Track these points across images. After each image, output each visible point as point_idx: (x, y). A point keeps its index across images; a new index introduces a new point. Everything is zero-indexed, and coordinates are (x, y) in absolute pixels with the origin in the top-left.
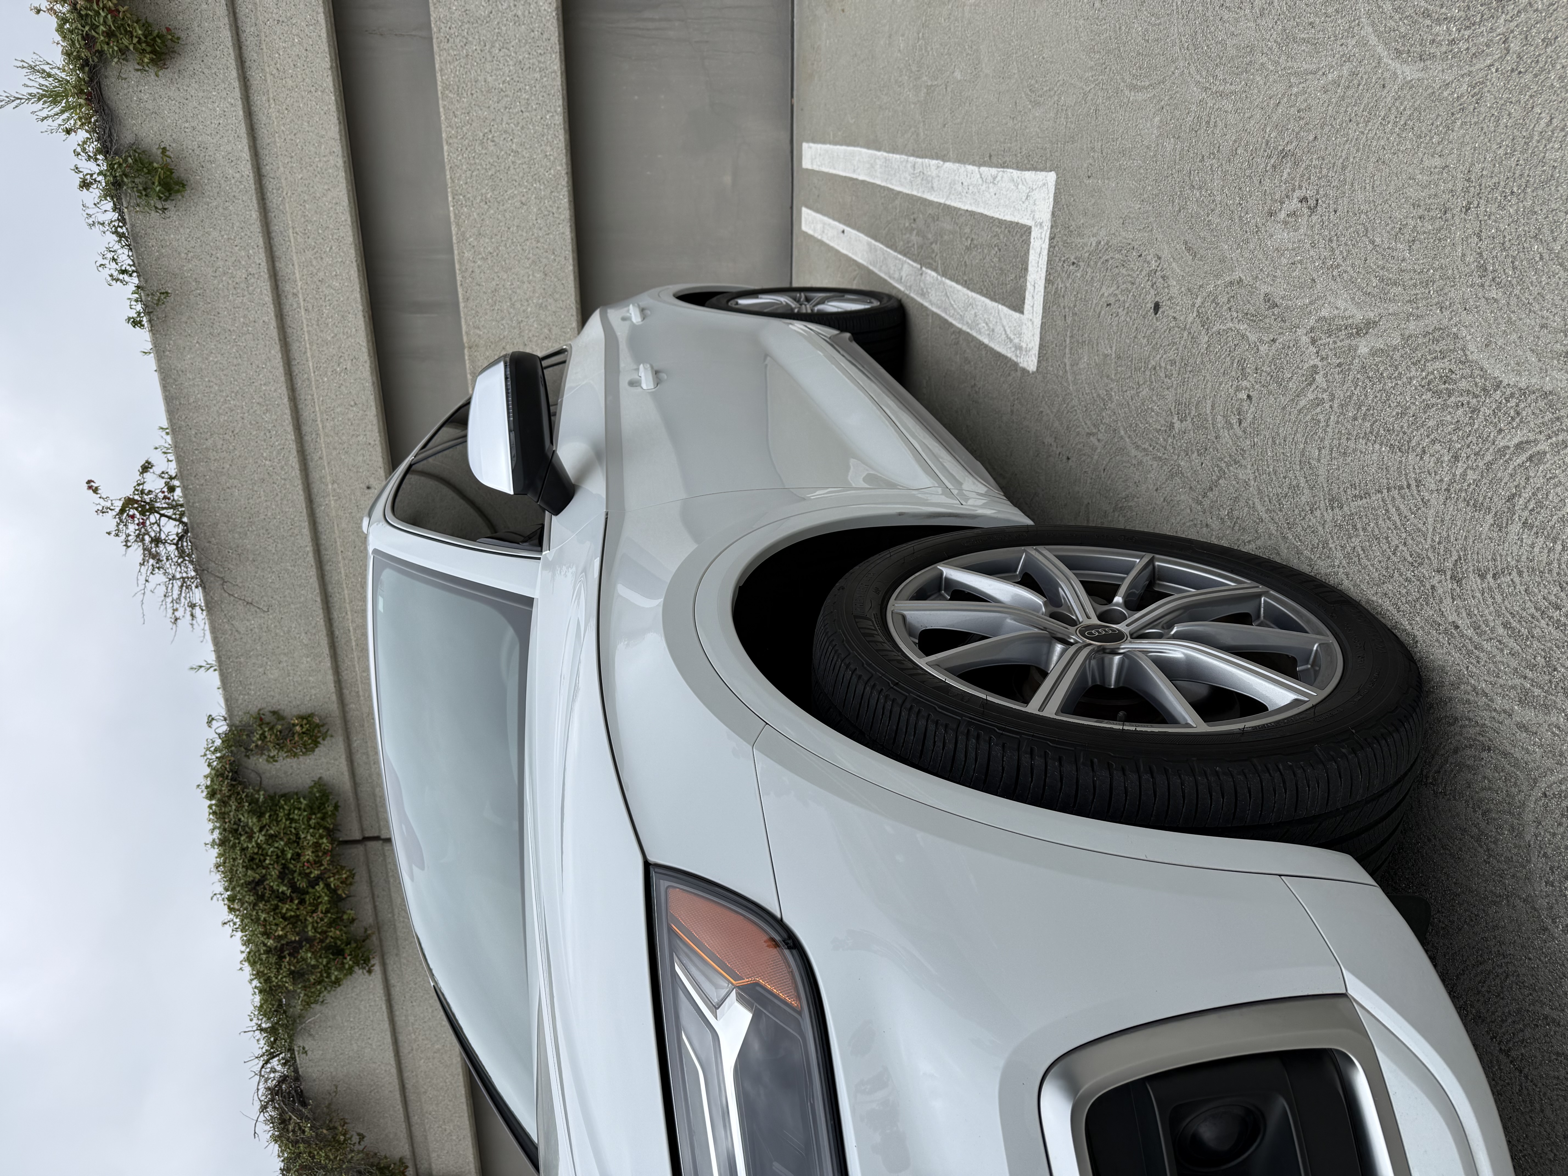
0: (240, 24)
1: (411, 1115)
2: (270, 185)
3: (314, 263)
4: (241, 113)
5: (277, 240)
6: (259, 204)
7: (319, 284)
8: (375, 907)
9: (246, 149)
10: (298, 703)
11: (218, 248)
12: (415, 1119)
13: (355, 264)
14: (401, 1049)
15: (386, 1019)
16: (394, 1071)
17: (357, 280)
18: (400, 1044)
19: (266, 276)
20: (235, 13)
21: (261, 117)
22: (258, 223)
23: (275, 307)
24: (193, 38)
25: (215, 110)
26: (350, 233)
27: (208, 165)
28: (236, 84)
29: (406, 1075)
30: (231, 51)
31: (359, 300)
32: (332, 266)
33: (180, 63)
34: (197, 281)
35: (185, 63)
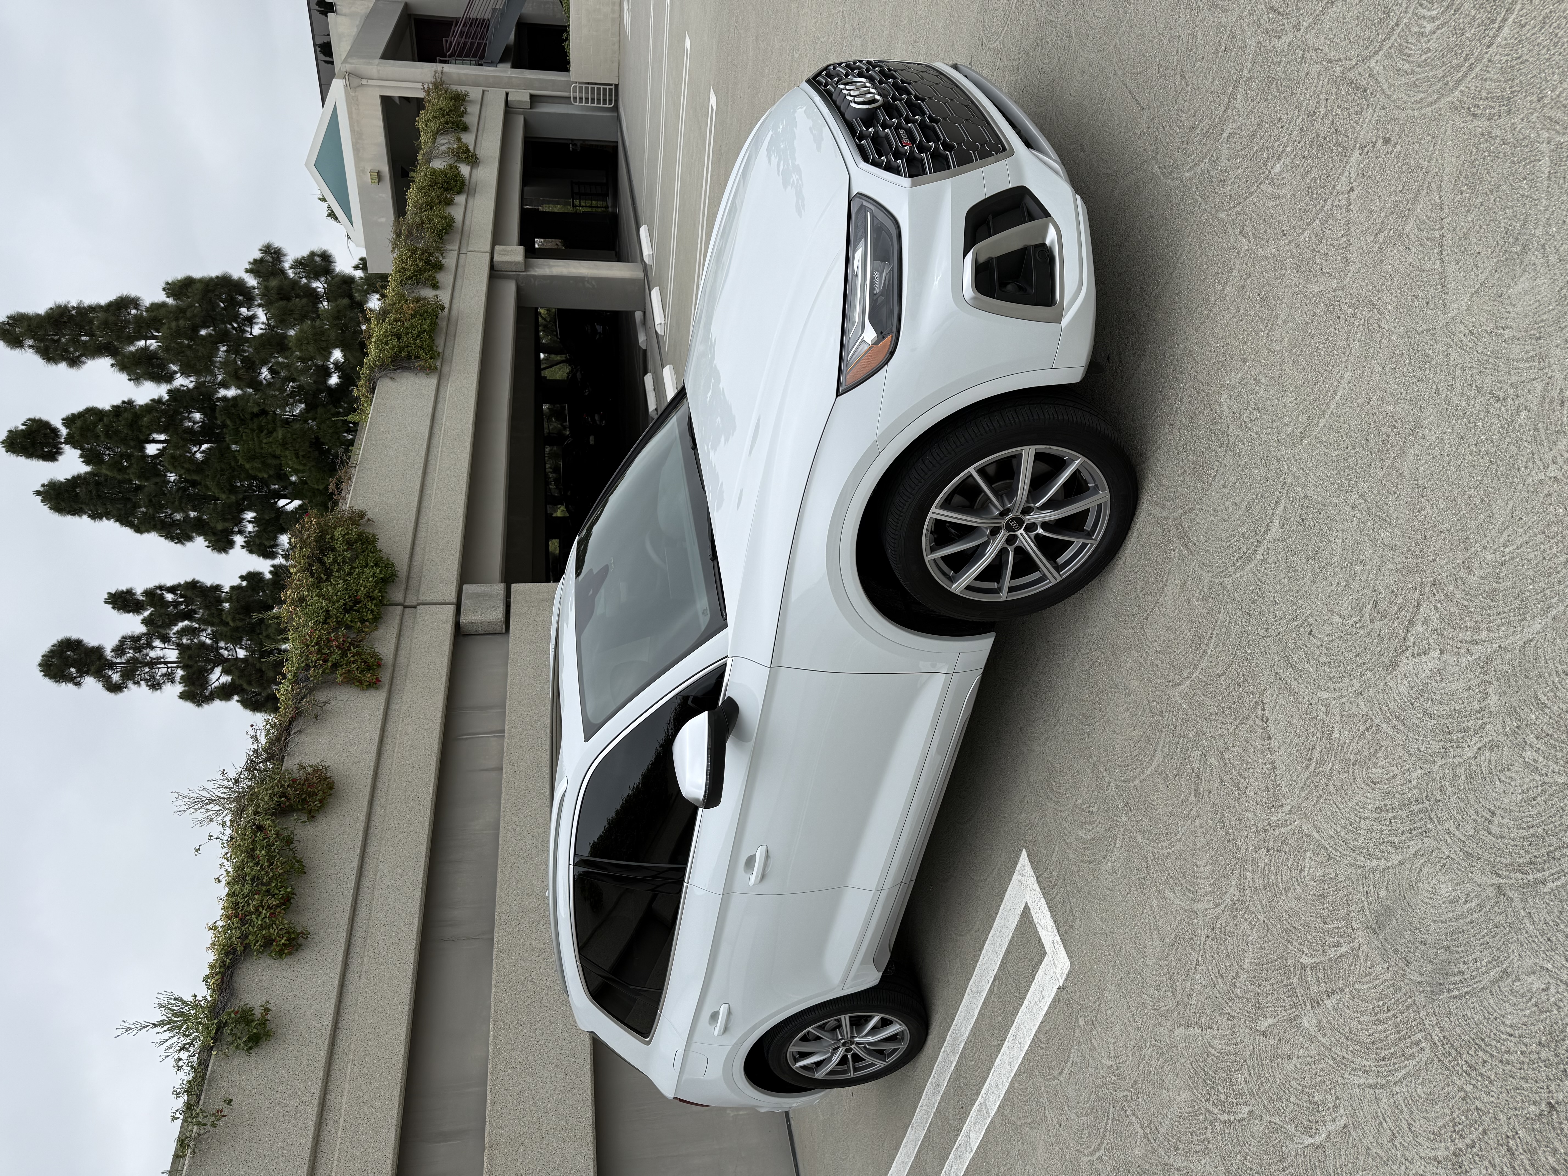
0: (354, 931)
2: (342, 1035)
3: (363, 1087)
4: (337, 982)
5: (335, 1074)
6: (329, 1045)
7: (362, 1104)
9: (333, 1006)
11: (281, 1083)
13: (399, 1085)
17: (397, 1098)
19: (316, 1103)
20: (352, 926)
21: (350, 987)
22: (324, 1060)
23: (315, 1130)
24: (317, 938)
25: (317, 982)
26: (401, 1060)
27: (297, 1020)
28: (340, 965)
30: (343, 945)
31: (395, 1115)
32: (378, 1088)
33: (301, 955)
34: (251, 1113)
35: (304, 955)
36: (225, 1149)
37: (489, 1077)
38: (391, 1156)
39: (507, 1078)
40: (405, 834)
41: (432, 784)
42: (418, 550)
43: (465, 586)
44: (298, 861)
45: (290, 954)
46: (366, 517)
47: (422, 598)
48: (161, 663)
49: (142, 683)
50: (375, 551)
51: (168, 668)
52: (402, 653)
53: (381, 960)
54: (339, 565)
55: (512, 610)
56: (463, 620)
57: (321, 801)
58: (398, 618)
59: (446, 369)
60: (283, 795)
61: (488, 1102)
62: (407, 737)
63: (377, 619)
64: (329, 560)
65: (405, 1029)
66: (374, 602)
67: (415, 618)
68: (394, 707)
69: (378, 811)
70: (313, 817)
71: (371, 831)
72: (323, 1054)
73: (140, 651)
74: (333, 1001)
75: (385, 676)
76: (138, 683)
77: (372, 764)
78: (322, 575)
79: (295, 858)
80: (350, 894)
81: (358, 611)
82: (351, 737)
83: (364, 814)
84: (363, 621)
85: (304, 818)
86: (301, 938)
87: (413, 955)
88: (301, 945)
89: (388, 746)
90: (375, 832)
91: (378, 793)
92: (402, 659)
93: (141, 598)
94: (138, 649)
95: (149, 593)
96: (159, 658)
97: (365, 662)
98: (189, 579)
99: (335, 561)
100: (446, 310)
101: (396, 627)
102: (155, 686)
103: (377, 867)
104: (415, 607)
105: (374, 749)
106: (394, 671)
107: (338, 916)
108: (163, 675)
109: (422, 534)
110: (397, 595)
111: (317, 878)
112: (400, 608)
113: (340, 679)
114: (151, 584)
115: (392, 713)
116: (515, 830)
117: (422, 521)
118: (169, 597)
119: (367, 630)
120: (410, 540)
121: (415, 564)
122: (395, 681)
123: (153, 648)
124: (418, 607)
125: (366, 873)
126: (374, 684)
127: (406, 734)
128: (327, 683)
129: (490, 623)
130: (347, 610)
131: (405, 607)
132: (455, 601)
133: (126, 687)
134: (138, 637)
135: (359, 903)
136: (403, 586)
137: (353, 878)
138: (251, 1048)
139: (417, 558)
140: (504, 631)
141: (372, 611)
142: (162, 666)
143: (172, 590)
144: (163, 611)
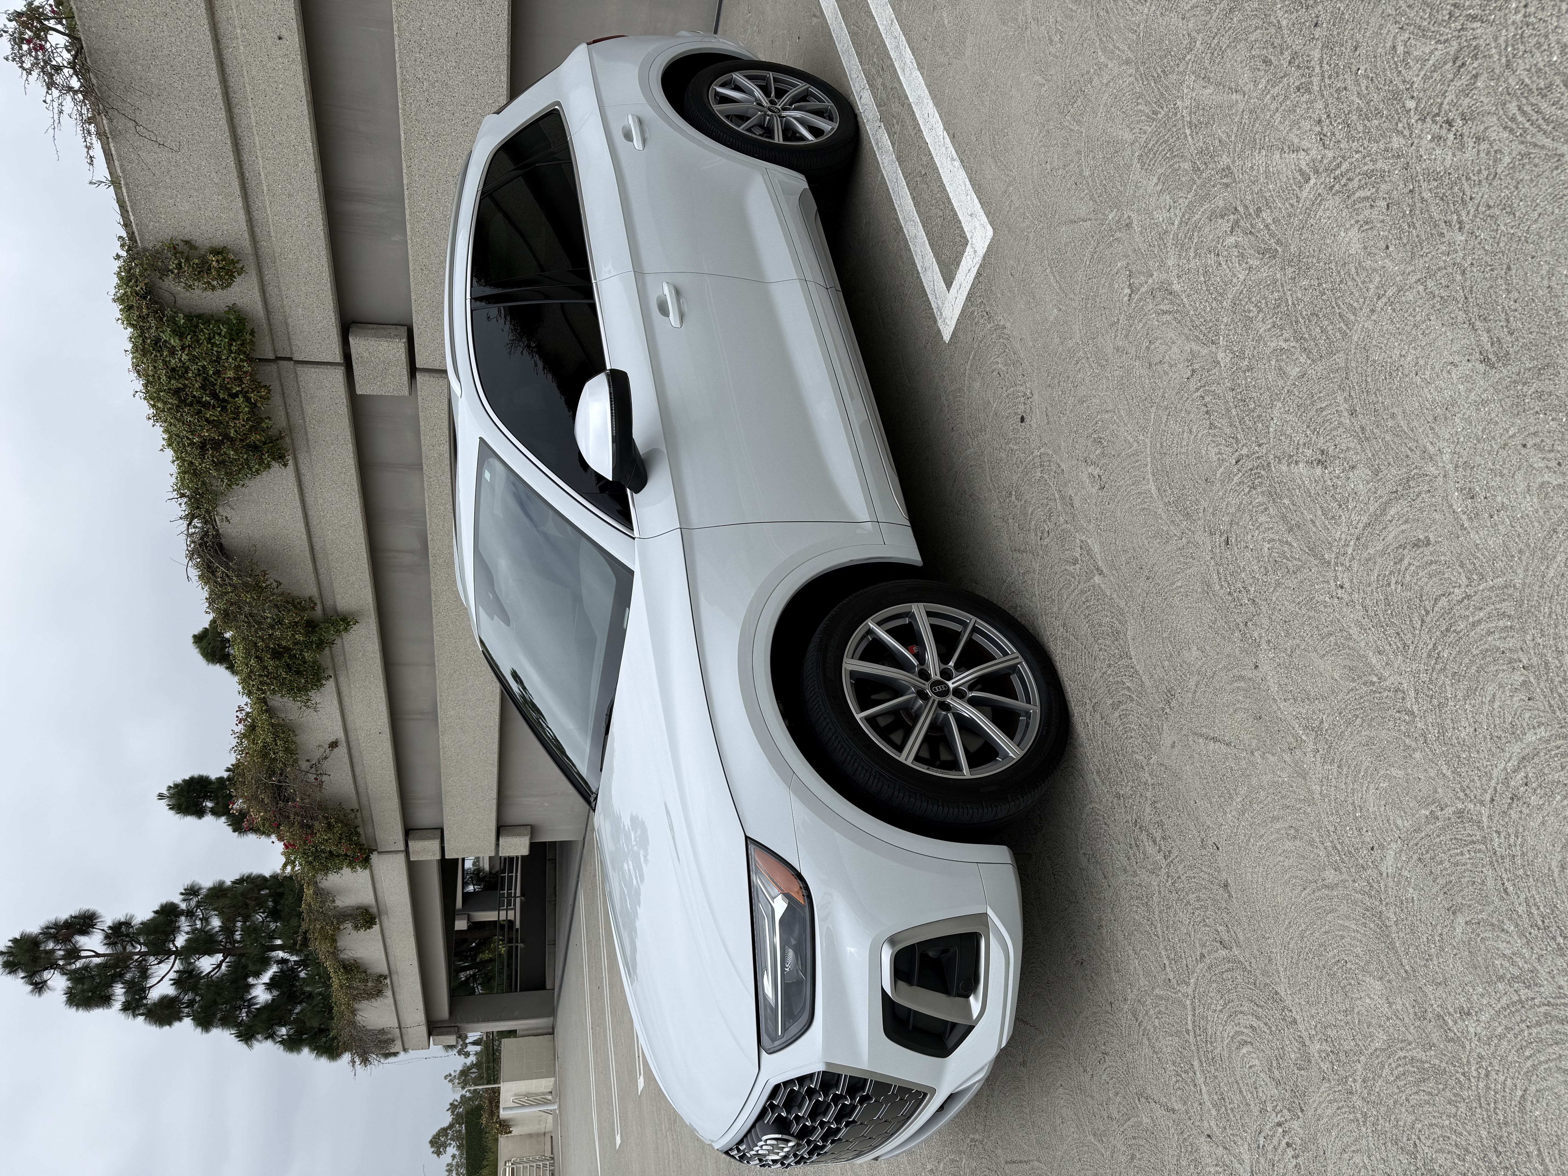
1: (319, 568)
8: (287, 413)
10: (210, 236)
12: (322, 571)
14: (310, 521)
15: (298, 499)
16: (304, 536)
18: (310, 518)
29: (314, 540)
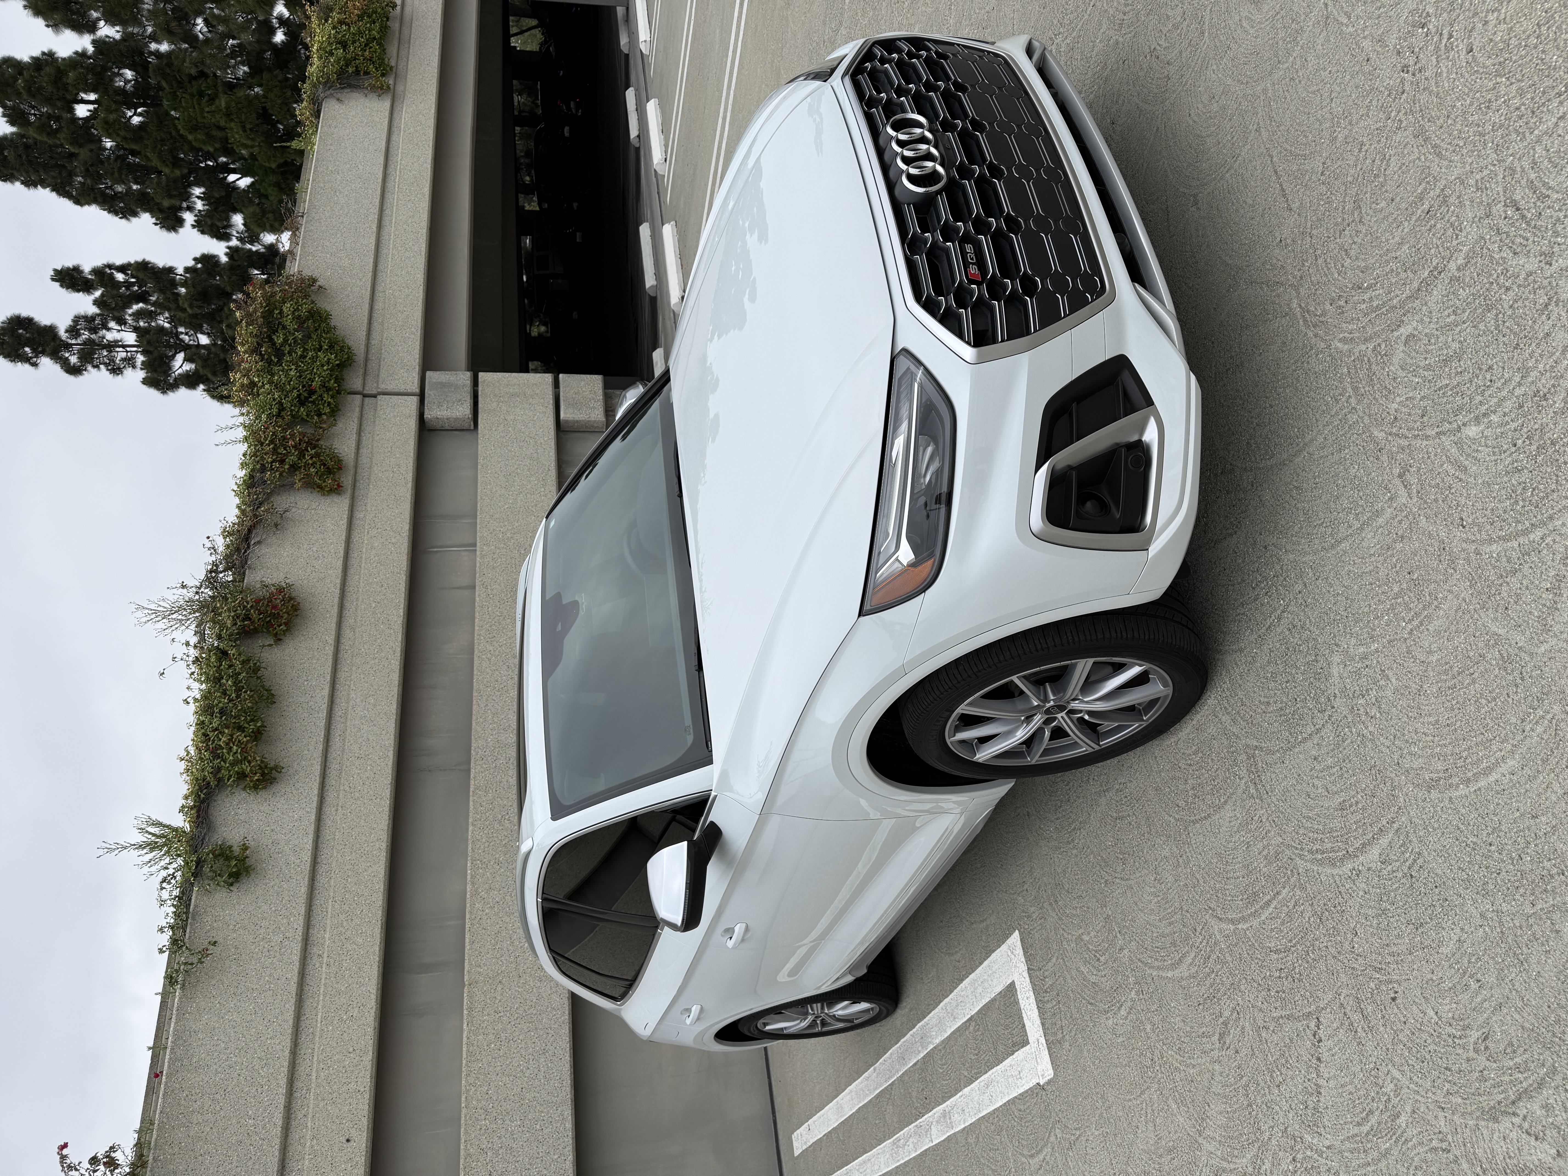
0: (328, 764)
2: (322, 870)
3: (345, 924)
4: (314, 817)
5: (317, 910)
6: (309, 881)
7: (344, 941)
9: (311, 842)
11: (264, 918)
13: (380, 922)
17: (379, 936)
19: (300, 939)
20: (326, 757)
21: (328, 822)
22: (305, 896)
23: (300, 965)
24: (291, 771)
25: (293, 817)
26: (381, 898)
27: (276, 856)
28: (315, 799)
30: (318, 778)
31: (377, 952)
32: (359, 925)
33: (276, 788)
34: (236, 948)
35: (280, 787)
36: (213, 982)
37: (468, 916)
38: (374, 992)
39: (485, 917)
40: (377, 661)
41: (402, 606)
42: (376, 325)
43: (429, 374)
44: (266, 690)
45: (265, 788)
46: (318, 283)
47: (383, 387)
48: (120, 346)
49: (102, 366)
50: (330, 329)
51: (127, 352)
52: (363, 451)
53: (357, 794)
54: (290, 345)
55: (480, 405)
56: (428, 415)
57: (286, 624)
58: (357, 409)
59: (400, 88)
60: (247, 617)
61: (467, 940)
62: (374, 551)
63: (335, 411)
64: (279, 339)
65: (383, 866)
66: (331, 393)
67: (375, 410)
68: (358, 515)
69: (347, 633)
70: (280, 640)
71: (341, 655)
72: (304, 890)
73: (96, 333)
74: (311, 837)
75: (347, 480)
76: (97, 367)
77: (338, 581)
78: (273, 358)
79: (263, 686)
80: (322, 724)
81: (313, 402)
82: (315, 549)
83: (333, 637)
84: (319, 415)
85: (270, 641)
86: (274, 772)
87: (389, 790)
88: (275, 779)
89: (354, 562)
90: (344, 655)
91: (347, 613)
92: (364, 460)
93: (90, 277)
94: (94, 330)
95: (97, 271)
96: (116, 341)
97: (324, 465)
98: (140, 259)
99: (286, 340)
100: (398, 8)
101: (356, 420)
102: (116, 370)
103: (349, 695)
104: (375, 396)
105: (340, 563)
106: (356, 472)
107: (311, 748)
108: (123, 360)
109: (379, 305)
110: (355, 382)
111: (288, 706)
112: (359, 397)
113: (298, 485)
114: (99, 262)
115: (356, 522)
116: (489, 660)
117: (379, 288)
118: (120, 277)
119: (324, 426)
120: (366, 313)
121: (373, 342)
122: (358, 484)
123: (109, 329)
124: (379, 397)
125: (337, 701)
126: (337, 489)
127: (372, 548)
128: (285, 487)
129: (456, 419)
130: (302, 402)
131: (365, 396)
132: (418, 391)
133: (85, 370)
134: (92, 317)
135: (332, 732)
136: (362, 371)
137: (325, 707)
138: (231, 885)
139: (375, 335)
140: (472, 427)
141: (329, 404)
142: (121, 349)
143: (122, 269)
144: (115, 292)
